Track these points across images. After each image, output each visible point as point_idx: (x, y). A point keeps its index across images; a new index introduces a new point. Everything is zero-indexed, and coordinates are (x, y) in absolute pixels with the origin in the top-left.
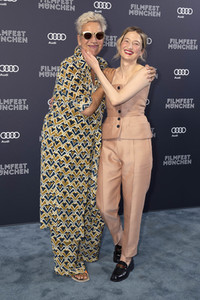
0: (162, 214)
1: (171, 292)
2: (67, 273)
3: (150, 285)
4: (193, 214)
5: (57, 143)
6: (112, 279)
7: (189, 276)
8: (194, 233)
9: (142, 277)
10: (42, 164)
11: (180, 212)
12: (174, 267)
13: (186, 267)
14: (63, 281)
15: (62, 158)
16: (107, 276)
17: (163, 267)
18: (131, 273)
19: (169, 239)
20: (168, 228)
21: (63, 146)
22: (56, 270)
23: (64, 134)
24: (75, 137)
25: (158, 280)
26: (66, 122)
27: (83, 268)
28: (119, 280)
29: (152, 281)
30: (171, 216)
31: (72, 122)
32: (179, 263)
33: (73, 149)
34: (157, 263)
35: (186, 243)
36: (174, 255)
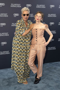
0: (48, 64)
1: (52, 86)
2: (21, 82)
3: (45, 85)
4: (57, 64)
5: (16, 44)
6: (34, 83)
7: (56, 82)
8: (58, 69)
9: (43, 82)
10: (12, 51)
11: (53, 63)
12: (52, 79)
13: (56, 79)
14: (20, 84)
15: (18, 49)
16: (33, 83)
17: (49, 79)
18: (40, 81)
19: (50, 71)
20: (50, 68)
21: (18, 45)
22: (18, 81)
23: (18, 42)
24: (22, 43)
25: (48, 83)
26: (19, 38)
27: (26, 80)
28: (36, 83)
29: (46, 84)
30: (51, 65)
31: (20, 38)
32: (54, 78)
33: (21, 46)
34: (47, 78)
35: (55, 72)
36: (52, 76)
